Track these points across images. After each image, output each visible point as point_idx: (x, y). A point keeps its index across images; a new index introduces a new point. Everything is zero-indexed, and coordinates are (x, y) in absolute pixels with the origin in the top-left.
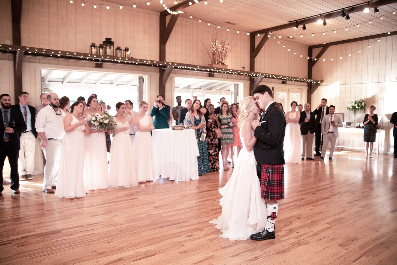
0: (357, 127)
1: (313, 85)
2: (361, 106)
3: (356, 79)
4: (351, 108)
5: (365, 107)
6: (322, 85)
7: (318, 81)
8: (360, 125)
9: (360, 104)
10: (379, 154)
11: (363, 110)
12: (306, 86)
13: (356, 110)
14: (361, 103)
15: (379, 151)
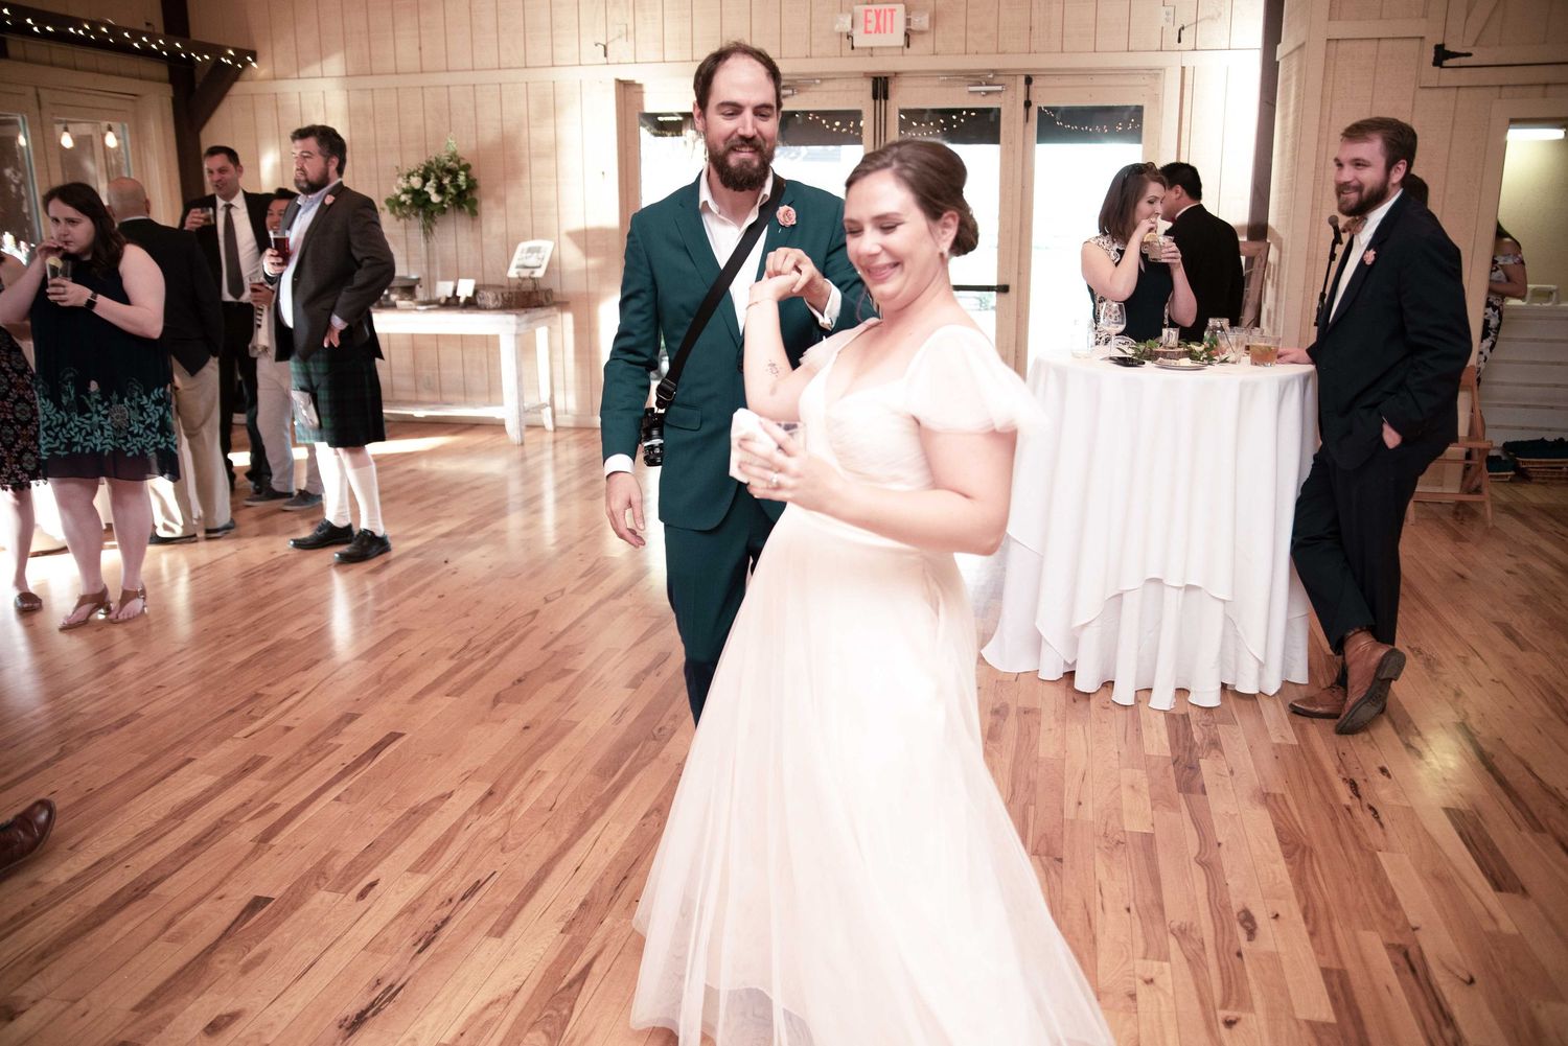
0: (443, 301)
1: (200, 76)
2: (452, 190)
3: (420, 49)
4: (404, 203)
5: (476, 195)
6: (252, 80)
7: (221, 50)
8: (455, 291)
9: (446, 181)
10: (556, 429)
11: (467, 209)
12: (160, 81)
13: (432, 212)
14: (454, 173)
15: (557, 416)
